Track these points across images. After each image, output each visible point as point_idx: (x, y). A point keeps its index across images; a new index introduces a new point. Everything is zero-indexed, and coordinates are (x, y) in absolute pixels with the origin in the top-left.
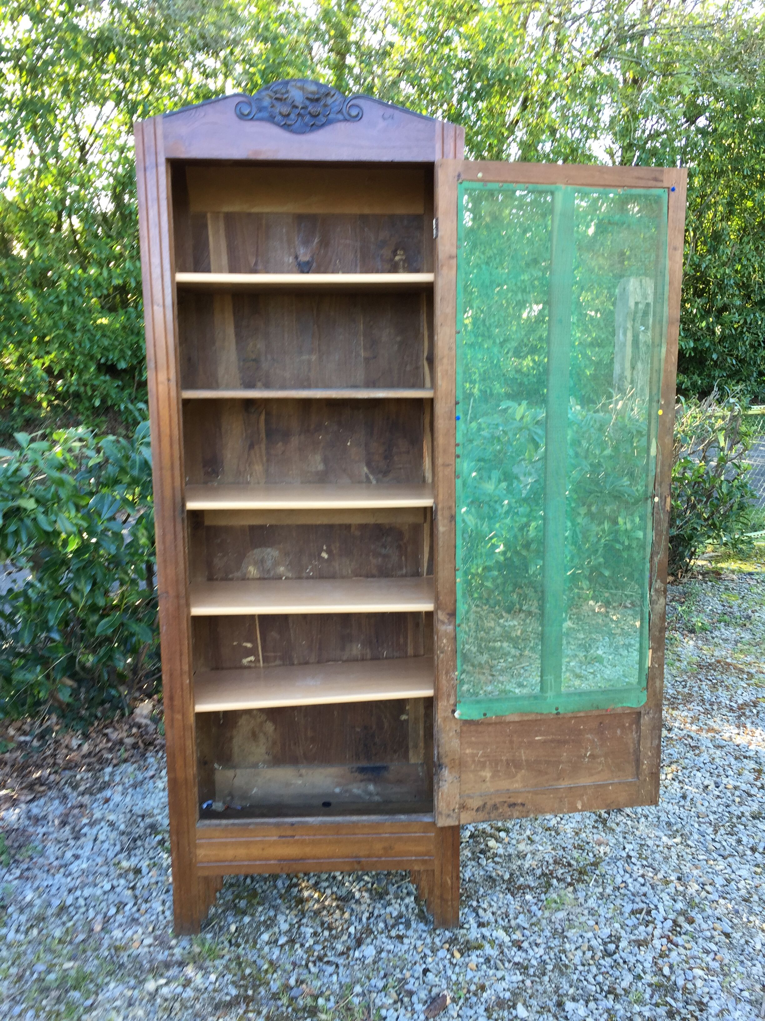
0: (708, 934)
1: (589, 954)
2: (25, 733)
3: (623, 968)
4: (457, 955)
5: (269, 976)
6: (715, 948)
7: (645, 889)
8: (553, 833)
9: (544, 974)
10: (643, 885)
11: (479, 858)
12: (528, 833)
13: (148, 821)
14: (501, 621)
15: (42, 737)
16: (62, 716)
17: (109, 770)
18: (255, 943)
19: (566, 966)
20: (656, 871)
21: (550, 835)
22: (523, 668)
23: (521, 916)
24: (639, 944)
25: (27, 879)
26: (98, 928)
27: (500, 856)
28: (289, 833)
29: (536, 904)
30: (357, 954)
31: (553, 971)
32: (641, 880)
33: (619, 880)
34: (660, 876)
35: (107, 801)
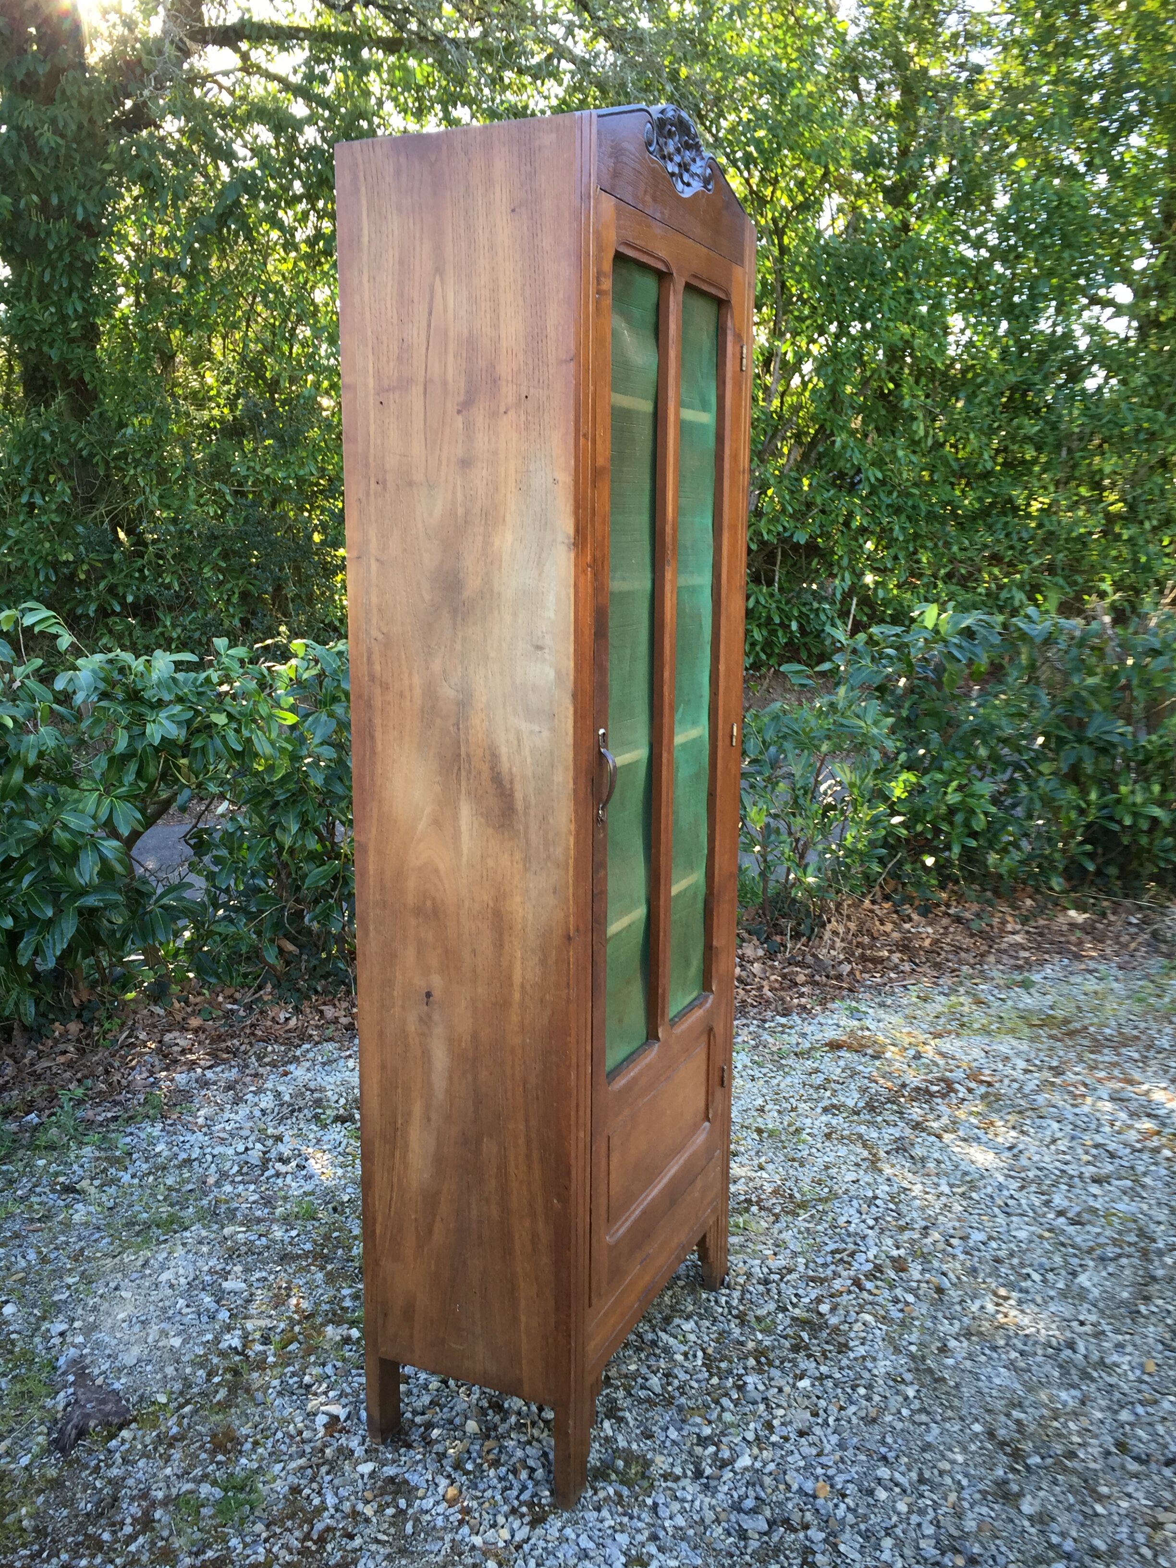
0: (914, 1284)
2: (235, 1002)
3: (772, 1298)
6: (911, 1298)
7: (870, 1232)
8: (796, 1164)
10: (872, 1228)
12: (763, 1159)
13: (317, 1095)
15: (249, 1007)
16: (277, 986)
17: (307, 1046)
20: (900, 1217)
21: (791, 1165)
24: (815, 1280)
26: (211, 1180)
31: (682, 1288)
32: (871, 1222)
33: (842, 1221)
34: (902, 1222)
35: (286, 1074)
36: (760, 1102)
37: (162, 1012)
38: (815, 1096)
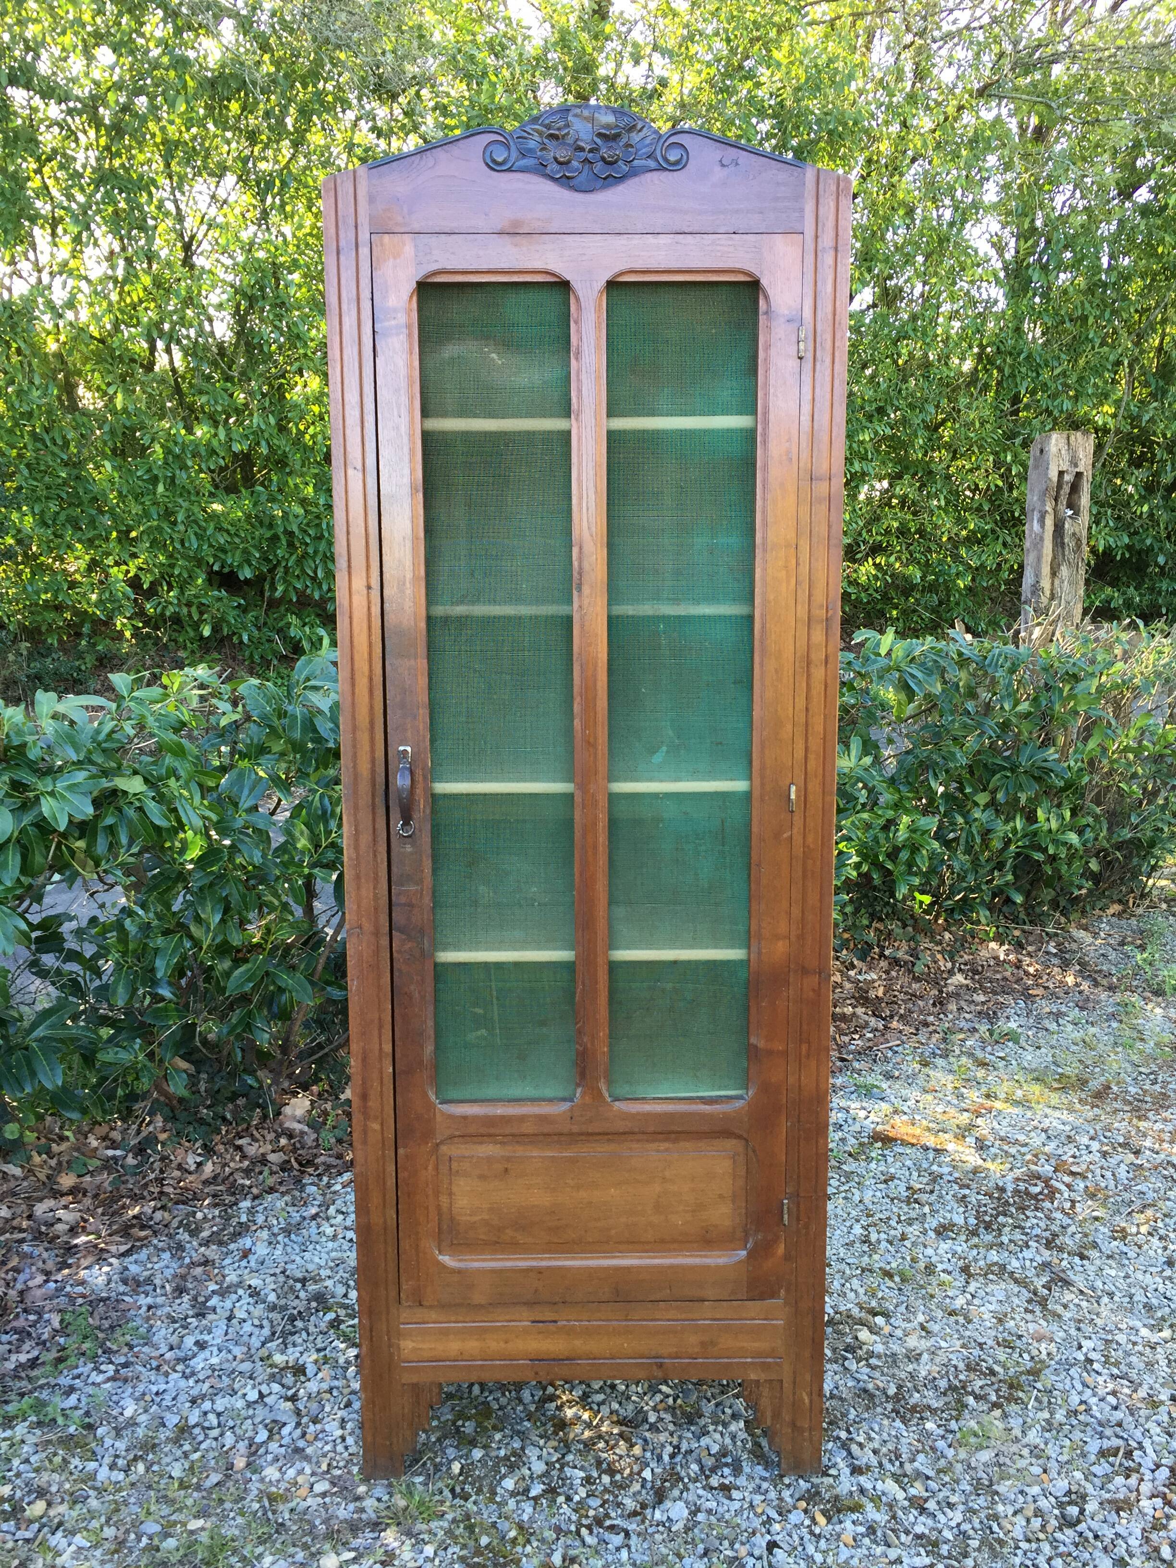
1: (1037, 1523)
2: (114, 1145)
3: (1095, 1547)
4: (821, 1520)
5: (519, 1549)
7: (1119, 1415)
8: (961, 1320)
9: (966, 1555)
10: (1116, 1408)
11: (846, 1359)
12: (921, 1318)
13: (312, 1287)
14: (852, 973)
15: (140, 1150)
16: (171, 1117)
17: (246, 1204)
18: (494, 1493)
19: (1001, 1542)
20: (1135, 1386)
21: (957, 1322)
22: (890, 1048)
23: (921, 1457)
24: (1119, 1506)
25: (126, 1380)
26: (240, 1463)
27: (879, 1357)
28: (549, 1315)
29: (943, 1437)
30: (658, 1515)
31: (979, 1550)
32: (1112, 1400)
33: (1075, 1399)
34: (1142, 1393)
35: (246, 1254)
36: (858, 1230)
37: (18, 1172)
38: (913, 1215)
